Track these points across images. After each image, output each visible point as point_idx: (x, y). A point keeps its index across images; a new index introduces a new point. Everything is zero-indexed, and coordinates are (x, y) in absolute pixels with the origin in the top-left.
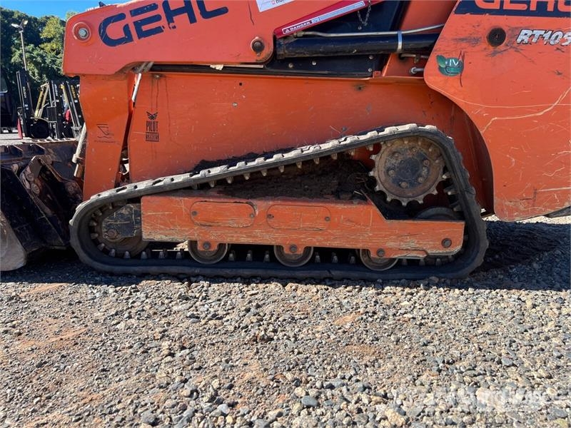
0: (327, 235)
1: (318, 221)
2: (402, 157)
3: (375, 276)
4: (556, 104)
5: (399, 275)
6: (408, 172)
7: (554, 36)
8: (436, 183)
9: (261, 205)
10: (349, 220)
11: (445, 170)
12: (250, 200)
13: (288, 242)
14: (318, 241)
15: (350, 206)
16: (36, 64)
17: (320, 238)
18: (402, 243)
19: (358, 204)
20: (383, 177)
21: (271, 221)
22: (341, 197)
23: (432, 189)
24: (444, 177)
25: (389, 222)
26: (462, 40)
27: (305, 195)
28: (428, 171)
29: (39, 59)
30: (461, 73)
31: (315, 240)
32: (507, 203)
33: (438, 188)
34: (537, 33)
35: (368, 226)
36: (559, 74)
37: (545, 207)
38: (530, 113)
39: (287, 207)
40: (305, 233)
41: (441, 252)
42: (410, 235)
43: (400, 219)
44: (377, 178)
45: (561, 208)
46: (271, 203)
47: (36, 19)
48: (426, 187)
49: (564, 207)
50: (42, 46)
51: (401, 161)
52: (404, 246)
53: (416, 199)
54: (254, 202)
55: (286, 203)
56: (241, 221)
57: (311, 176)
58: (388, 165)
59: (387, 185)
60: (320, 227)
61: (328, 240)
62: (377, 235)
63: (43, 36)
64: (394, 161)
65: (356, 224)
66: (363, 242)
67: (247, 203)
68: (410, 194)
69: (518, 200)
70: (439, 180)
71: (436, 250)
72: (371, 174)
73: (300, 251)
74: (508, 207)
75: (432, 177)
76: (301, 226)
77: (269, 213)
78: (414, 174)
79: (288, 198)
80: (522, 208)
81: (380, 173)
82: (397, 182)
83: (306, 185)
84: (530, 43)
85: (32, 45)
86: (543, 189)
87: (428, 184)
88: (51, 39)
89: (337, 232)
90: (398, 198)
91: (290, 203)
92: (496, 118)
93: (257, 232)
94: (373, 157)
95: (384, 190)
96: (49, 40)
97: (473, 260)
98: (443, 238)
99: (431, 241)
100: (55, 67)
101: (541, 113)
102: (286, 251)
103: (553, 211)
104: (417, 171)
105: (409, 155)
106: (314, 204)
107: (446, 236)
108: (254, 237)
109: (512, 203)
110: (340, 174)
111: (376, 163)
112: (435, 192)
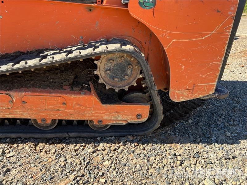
0: (65, 113)
1: (58, 105)
2: (115, 62)
3: (97, 135)
4: (213, 32)
5: (111, 134)
6: (119, 72)
8: (136, 79)
9: (16, 95)
10: (78, 104)
11: (141, 73)
12: (8, 92)
13: (39, 117)
14: (60, 117)
15: (78, 96)
17: (61, 115)
18: (113, 117)
19: (85, 94)
20: (103, 75)
21: (25, 105)
22: (74, 89)
23: (133, 82)
24: (141, 76)
27: (49, 86)
28: (132, 71)
30: (154, 7)
31: (57, 116)
32: (177, 92)
33: (137, 82)
35: (91, 108)
36: (218, 12)
37: (198, 94)
38: (197, 37)
39: (35, 97)
40: (50, 112)
41: (136, 121)
42: (118, 112)
43: (111, 104)
44: (99, 76)
45: (207, 94)
46: (23, 94)
48: (130, 81)
49: (209, 94)
51: (115, 65)
52: (114, 118)
53: (124, 88)
54: (11, 93)
55: (34, 94)
56: (4, 105)
57: (57, 72)
58: (106, 67)
59: (106, 80)
60: (59, 109)
61: (65, 116)
62: (97, 112)
64: (110, 65)
65: (84, 106)
66: (88, 116)
67: (6, 94)
68: (121, 85)
69: (184, 90)
70: (138, 77)
71: (133, 120)
72: (95, 72)
73: (49, 122)
74: (177, 94)
75: (134, 76)
76: (47, 108)
77: (23, 100)
78: (123, 73)
79: (37, 89)
80: (185, 94)
81: (101, 72)
82: (112, 77)
83: (52, 79)
86: (199, 84)
87: (132, 79)
89: (72, 111)
90: (113, 87)
91: (37, 94)
92: (175, 40)
93: (17, 111)
94: (96, 62)
95: (104, 83)
97: (154, 125)
98: (137, 114)
99: (130, 115)
101: (203, 38)
102: (39, 122)
103: (202, 96)
104: (125, 71)
105: (119, 61)
106: (54, 95)
107: (139, 112)
108: (15, 114)
109: (180, 92)
110: (77, 70)
111: (98, 66)
112: (135, 85)
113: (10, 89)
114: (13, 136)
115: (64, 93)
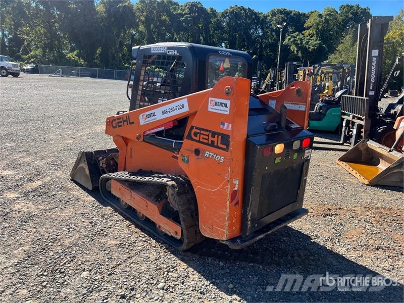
4: (218, 188)
7: (217, 157)
9: (133, 193)
15: (152, 204)
16: (297, 45)
19: (155, 204)
21: (135, 200)
25: (161, 216)
26: (188, 150)
29: (299, 42)
30: (188, 163)
31: (145, 213)
34: (212, 154)
35: (156, 214)
36: (219, 175)
38: (210, 189)
39: (138, 197)
40: (142, 209)
41: (175, 236)
42: (166, 224)
44: (168, 196)
47: (305, 14)
49: (223, 239)
50: (303, 32)
52: (165, 228)
55: (138, 195)
56: (128, 197)
59: (171, 201)
60: (145, 208)
62: (158, 219)
63: (305, 25)
66: (155, 220)
67: (130, 191)
71: (173, 234)
73: (141, 215)
76: (141, 206)
77: (134, 197)
80: (208, 231)
81: (169, 194)
84: (209, 158)
85: (297, 32)
88: (311, 27)
89: (149, 213)
92: (199, 186)
93: (132, 203)
96: (308, 28)
98: (175, 231)
99: (172, 230)
100: (307, 46)
101: (213, 190)
109: (205, 227)
111: (167, 190)
113: (132, 189)
114: (128, 216)
115: (148, 200)
